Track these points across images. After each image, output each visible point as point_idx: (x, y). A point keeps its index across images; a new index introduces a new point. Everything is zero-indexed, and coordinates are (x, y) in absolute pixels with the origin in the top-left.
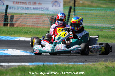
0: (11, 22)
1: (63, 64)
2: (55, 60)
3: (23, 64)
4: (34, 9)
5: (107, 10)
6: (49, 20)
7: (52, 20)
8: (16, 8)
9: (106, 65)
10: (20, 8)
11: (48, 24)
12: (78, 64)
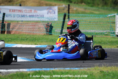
0: (7, 30)
1: (60, 69)
2: (51, 66)
3: (21, 70)
4: (30, 16)
5: (100, 16)
6: (45, 27)
7: (47, 27)
8: (12, 15)
9: (101, 70)
10: (16, 16)
11: (44, 31)
12: (74, 69)
